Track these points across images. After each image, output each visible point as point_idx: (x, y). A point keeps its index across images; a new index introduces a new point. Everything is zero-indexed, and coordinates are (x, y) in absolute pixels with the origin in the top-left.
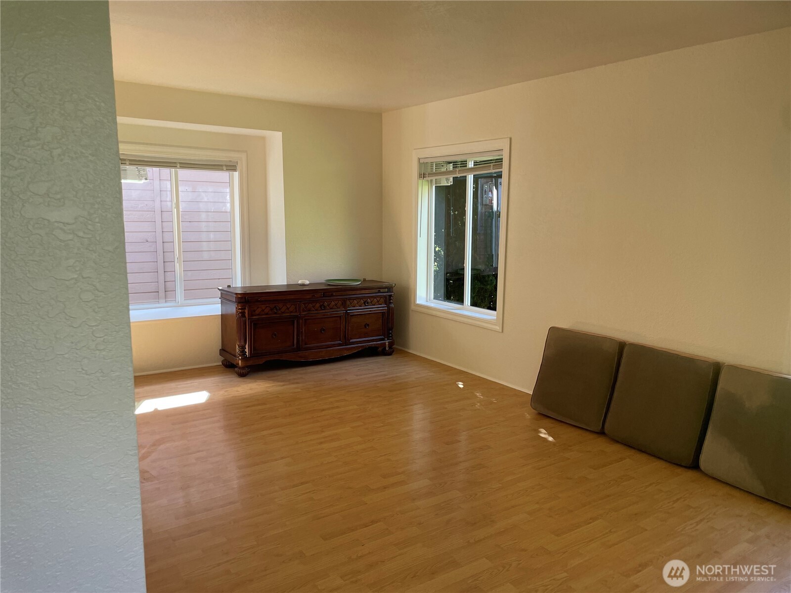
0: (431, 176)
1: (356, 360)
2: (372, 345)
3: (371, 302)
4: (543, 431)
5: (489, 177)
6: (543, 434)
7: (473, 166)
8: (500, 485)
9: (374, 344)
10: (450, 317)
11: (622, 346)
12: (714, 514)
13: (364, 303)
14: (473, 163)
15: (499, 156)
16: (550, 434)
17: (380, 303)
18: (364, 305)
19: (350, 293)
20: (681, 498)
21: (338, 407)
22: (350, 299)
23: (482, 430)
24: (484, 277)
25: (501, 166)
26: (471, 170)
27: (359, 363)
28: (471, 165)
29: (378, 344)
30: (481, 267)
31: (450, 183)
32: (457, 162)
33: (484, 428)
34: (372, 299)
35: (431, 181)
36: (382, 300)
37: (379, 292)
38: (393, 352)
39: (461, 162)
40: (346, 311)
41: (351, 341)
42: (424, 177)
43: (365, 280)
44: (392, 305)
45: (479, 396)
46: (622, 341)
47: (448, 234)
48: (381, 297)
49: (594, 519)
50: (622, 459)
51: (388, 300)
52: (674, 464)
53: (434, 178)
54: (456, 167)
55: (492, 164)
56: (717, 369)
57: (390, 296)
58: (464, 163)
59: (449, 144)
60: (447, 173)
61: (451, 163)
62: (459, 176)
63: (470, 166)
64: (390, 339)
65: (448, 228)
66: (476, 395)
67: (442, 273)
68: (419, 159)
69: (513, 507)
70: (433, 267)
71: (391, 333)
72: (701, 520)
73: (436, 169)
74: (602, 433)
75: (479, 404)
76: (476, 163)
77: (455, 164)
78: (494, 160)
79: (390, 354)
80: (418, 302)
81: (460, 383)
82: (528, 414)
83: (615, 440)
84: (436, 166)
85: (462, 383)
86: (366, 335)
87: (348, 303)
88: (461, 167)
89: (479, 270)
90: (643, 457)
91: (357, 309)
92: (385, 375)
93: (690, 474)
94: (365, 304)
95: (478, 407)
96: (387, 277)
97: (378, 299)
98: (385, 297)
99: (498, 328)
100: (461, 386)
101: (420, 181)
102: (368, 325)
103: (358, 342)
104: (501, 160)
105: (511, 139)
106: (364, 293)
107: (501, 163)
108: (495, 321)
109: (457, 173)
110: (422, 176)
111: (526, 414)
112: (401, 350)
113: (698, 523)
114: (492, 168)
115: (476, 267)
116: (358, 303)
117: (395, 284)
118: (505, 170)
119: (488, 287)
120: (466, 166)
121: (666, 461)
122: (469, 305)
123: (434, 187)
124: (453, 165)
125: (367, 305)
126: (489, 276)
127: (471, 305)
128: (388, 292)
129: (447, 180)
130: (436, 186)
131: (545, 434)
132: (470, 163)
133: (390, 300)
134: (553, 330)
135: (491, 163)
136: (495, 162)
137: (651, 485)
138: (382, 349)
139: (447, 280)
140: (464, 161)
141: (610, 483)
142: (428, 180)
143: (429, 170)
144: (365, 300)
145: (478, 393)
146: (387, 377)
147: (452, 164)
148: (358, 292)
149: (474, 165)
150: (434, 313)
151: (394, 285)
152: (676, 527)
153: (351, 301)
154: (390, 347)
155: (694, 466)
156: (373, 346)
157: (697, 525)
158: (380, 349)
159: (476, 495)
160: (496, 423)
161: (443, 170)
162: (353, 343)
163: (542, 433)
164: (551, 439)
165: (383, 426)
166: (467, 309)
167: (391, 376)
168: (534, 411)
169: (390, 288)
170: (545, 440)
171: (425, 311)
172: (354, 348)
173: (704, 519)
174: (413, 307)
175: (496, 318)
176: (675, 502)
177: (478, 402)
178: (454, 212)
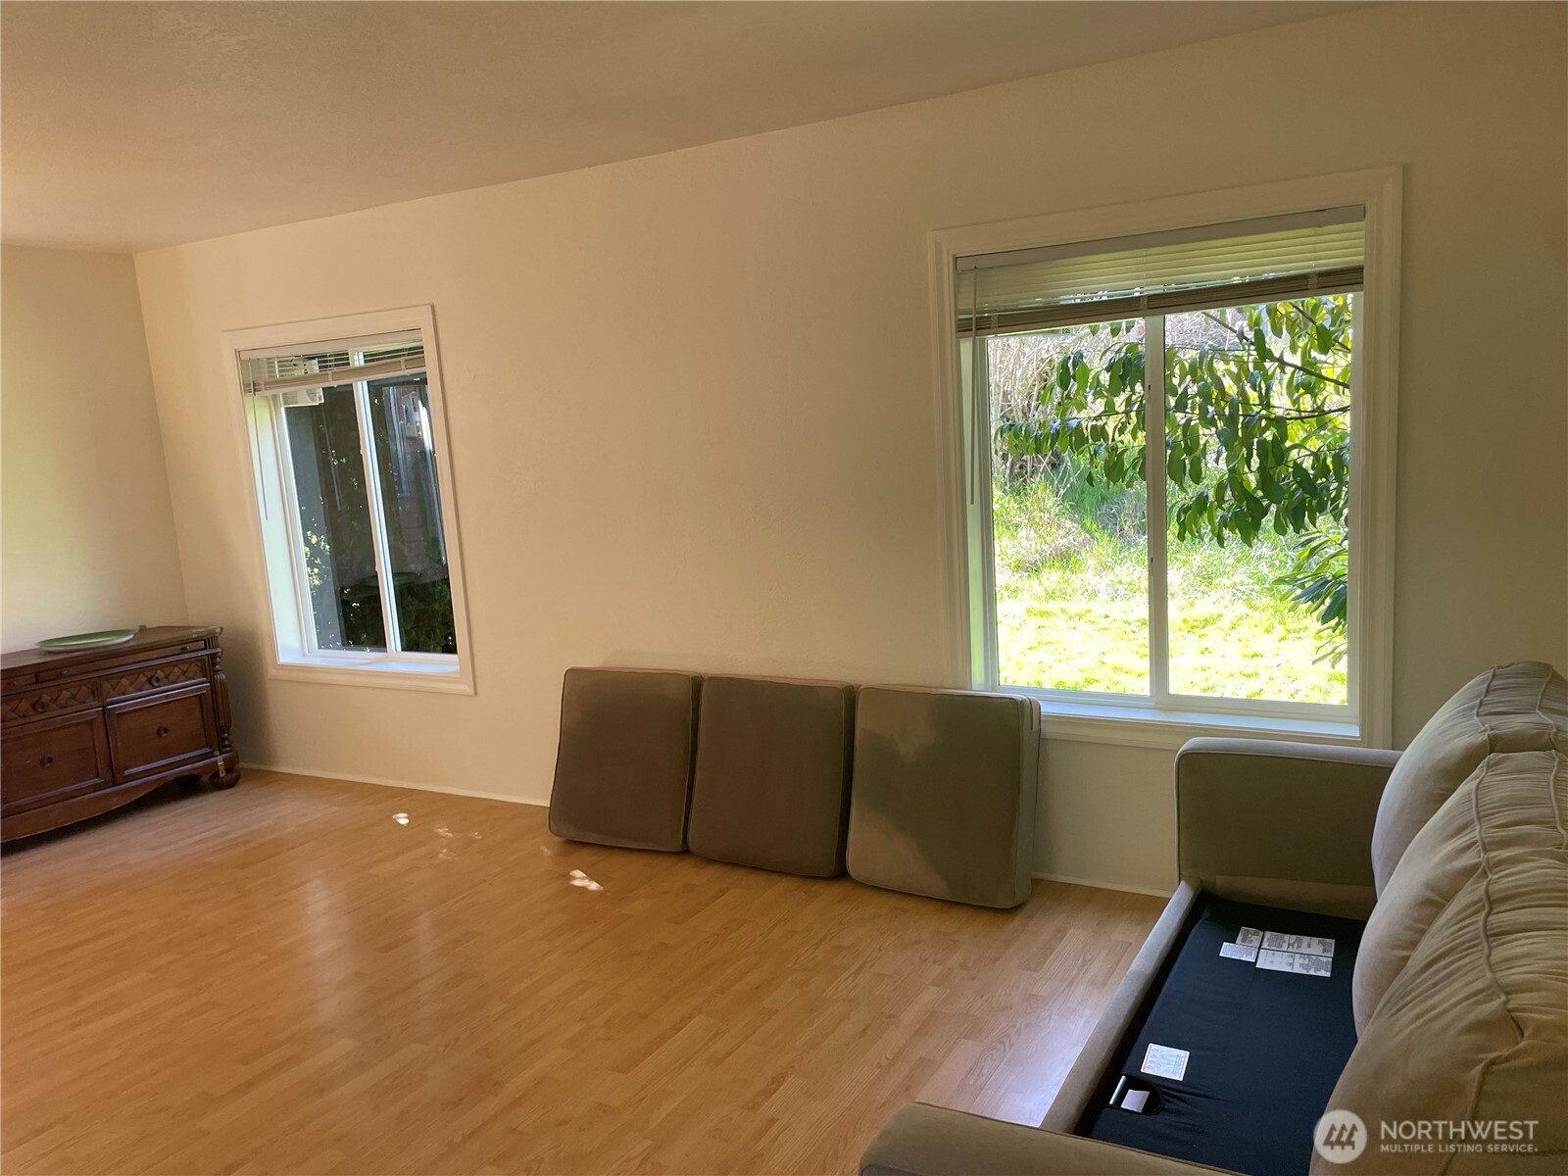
0: (271, 389)
1: (146, 814)
2: (182, 772)
3: (167, 677)
4: (578, 873)
5: (405, 383)
6: (580, 879)
7: (362, 363)
8: (505, 1005)
9: (188, 770)
10: (359, 680)
11: (697, 683)
12: (880, 950)
13: (150, 681)
14: (361, 357)
15: (414, 341)
16: (592, 877)
17: (191, 675)
18: (149, 686)
19: (108, 663)
20: (826, 936)
21: (110, 932)
22: (108, 678)
23: (457, 902)
24: (424, 587)
25: (422, 362)
26: (359, 371)
27: (153, 820)
28: (358, 360)
29: (199, 767)
30: (414, 567)
31: (319, 399)
32: (326, 356)
33: (461, 897)
34: (168, 671)
35: (275, 397)
36: (194, 668)
37: (184, 651)
38: (238, 778)
39: (335, 355)
40: (104, 707)
41: (127, 772)
42: (255, 391)
43: (143, 629)
44: (221, 676)
45: (443, 834)
46: (696, 675)
47: (330, 507)
48: (189, 661)
49: (685, 1020)
50: (723, 892)
51: (209, 666)
52: (808, 877)
53: (280, 392)
54: (326, 367)
55: (402, 359)
56: (850, 696)
57: (213, 656)
58: (342, 359)
59: (303, 319)
60: (307, 379)
61: (314, 358)
62: (335, 384)
63: (357, 364)
64: (227, 752)
65: (328, 493)
66: (437, 834)
67: (331, 590)
68: (238, 353)
69: (534, 1042)
70: (308, 578)
71: (226, 739)
72: (861, 968)
73: (280, 371)
74: (685, 851)
75: (445, 850)
76: (369, 357)
77: (323, 359)
78: (406, 350)
79: (231, 784)
80: (283, 659)
81: (401, 815)
82: (546, 847)
83: (710, 860)
84: (280, 366)
85: (405, 815)
86: (165, 752)
87: (106, 686)
88: (336, 365)
89: (413, 573)
90: (755, 880)
91: (131, 699)
92: (225, 833)
93: (837, 889)
94: (152, 685)
95: (445, 857)
96: (198, 613)
97: (184, 667)
98: (200, 659)
99: (467, 688)
100: (403, 819)
101: (249, 399)
102: (166, 730)
103: (144, 773)
104: (419, 350)
105: (433, 308)
106: (145, 658)
107: (421, 355)
108: (458, 676)
109: (331, 379)
110: (252, 387)
111: (542, 848)
112: (259, 771)
113: (857, 973)
114: (403, 367)
115: (405, 570)
116: (131, 684)
117: (222, 629)
118: (431, 369)
119: (437, 606)
120: (348, 364)
121: (796, 875)
122: (399, 648)
123: (283, 410)
124: (319, 362)
125: (156, 684)
126: (434, 584)
127: (403, 650)
128: (206, 649)
129: (311, 393)
130: (286, 409)
131: (583, 878)
132: (356, 357)
133: (214, 665)
134: (572, 675)
135: (400, 356)
136: (409, 354)
137: (775, 926)
138: (211, 778)
139: (344, 604)
140: (343, 354)
141: (708, 942)
142: (266, 397)
143: (266, 376)
144: (149, 674)
145: (440, 828)
146: (229, 837)
147: (315, 361)
148: (130, 658)
149: (365, 361)
150: (321, 677)
151: (218, 630)
152: (824, 991)
153: (114, 682)
154: (229, 770)
155: (841, 873)
156: (186, 774)
157: (856, 977)
158: (205, 778)
159: (457, 1039)
160: (485, 881)
161: (299, 372)
162: (135, 777)
163: (575, 878)
164: (594, 886)
165: (229, 951)
166: (395, 660)
167: (239, 833)
168: (558, 838)
169: (209, 640)
170: (584, 889)
171: (303, 678)
172: (137, 787)
173: (865, 963)
174: (271, 672)
175: (458, 668)
176: (817, 946)
177: (443, 847)
178: (338, 458)
